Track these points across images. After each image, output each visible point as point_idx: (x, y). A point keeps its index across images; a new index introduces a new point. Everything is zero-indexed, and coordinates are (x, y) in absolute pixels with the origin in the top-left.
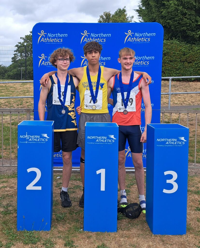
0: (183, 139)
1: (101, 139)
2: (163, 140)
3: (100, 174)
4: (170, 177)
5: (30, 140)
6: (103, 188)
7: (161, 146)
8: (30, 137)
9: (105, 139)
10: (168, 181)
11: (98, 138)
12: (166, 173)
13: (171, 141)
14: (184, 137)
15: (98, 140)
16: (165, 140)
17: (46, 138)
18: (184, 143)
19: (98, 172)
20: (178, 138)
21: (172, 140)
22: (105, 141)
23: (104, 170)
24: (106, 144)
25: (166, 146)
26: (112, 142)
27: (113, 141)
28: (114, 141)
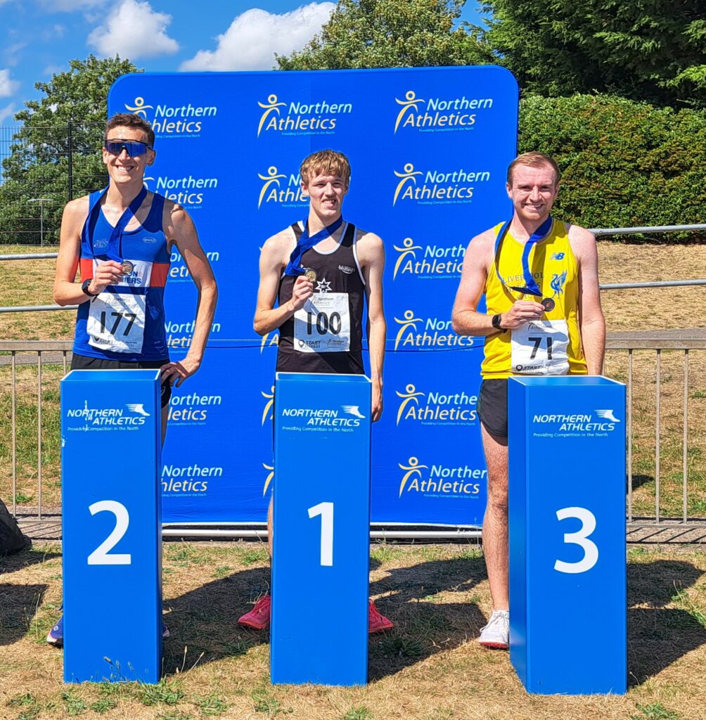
9: (333, 417)
22: (333, 422)
24: (336, 432)
27: (355, 422)
28: (358, 424)
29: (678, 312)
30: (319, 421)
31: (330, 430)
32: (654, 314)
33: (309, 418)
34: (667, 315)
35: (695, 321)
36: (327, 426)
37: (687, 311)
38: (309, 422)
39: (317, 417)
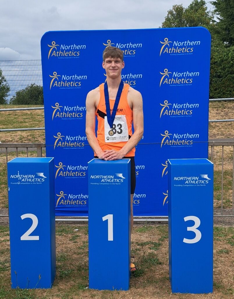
0: (206, 176)
1: (107, 179)
2: (181, 178)
3: (107, 220)
4: (192, 223)
6: (111, 238)
7: (180, 185)
9: (112, 179)
10: (189, 229)
11: (103, 177)
12: (186, 219)
13: (192, 180)
14: (207, 175)
15: (103, 179)
16: (184, 178)
17: (42, 177)
18: (208, 182)
19: (104, 219)
20: (201, 176)
21: (192, 178)
22: (112, 180)
23: (112, 215)
24: (113, 185)
25: (185, 185)
26: (120, 183)
27: (121, 180)
28: (123, 181)
30: (106, 180)
36: (109, 182)
38: (102, 181)
39: (105, 178)
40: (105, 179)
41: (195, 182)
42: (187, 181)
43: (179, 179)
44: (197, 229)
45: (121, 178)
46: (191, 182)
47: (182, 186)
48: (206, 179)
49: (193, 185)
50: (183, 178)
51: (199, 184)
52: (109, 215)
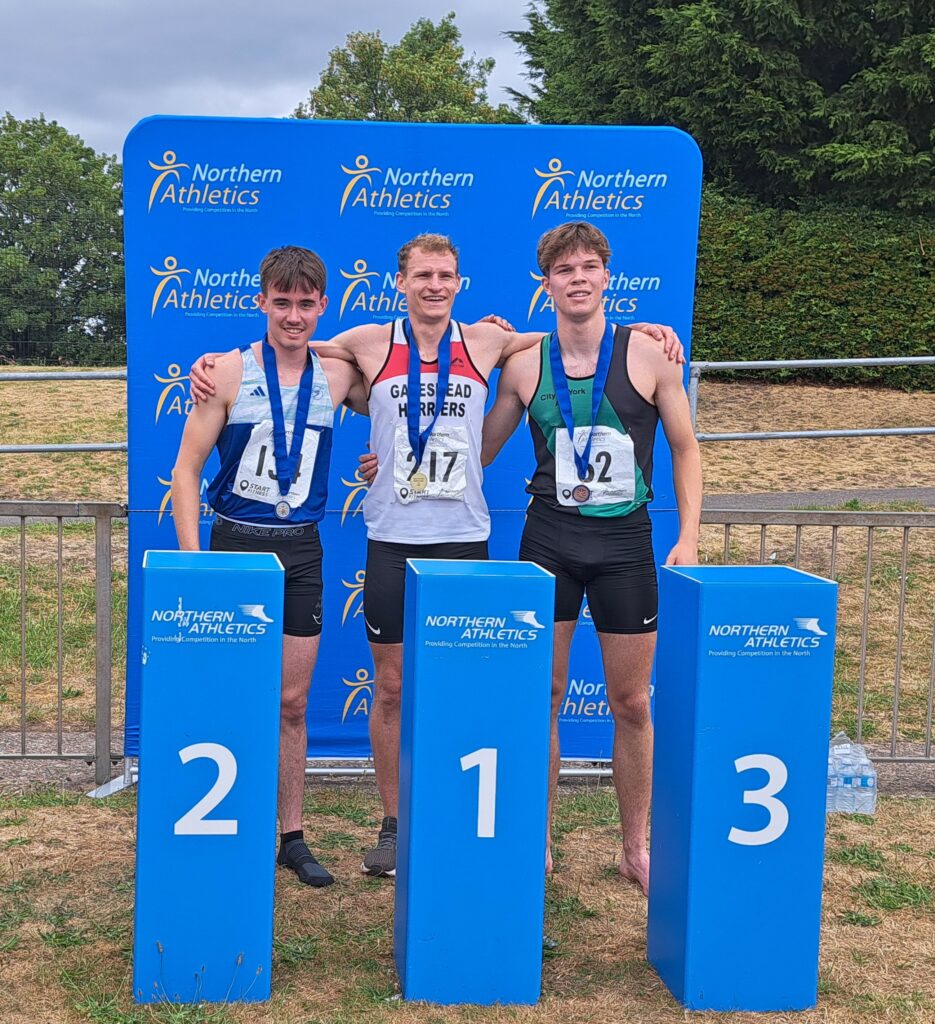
0: (812, 624)
1: (481, 628)
2: (733, 630)
3: (477, 767)
4: (759, 778)
5: (192, 630)
6: (486, 827)
7: (727, 653)
8: (196, 616)
9: (499, 628)
10: (750, 797)
11: (468, 621)
12: (743, 764)
13: (766, 636)
14: (817, 620)
15: (468, 630)
16: (742, 629)
17: (258, 621)
19: (467, 762)
20: (796, 622)
21: (768, 629)
22: (499, 634)
23: (493, 752)
24: (503, 648)
25: (744, 654)
26: (527, 641)
27: (530, 634)
28: (535, 636)
29: (786, 471)
30: (479, 633)
31: (495, 645)
32: (756, 473)
33: (464, 629)
34: (771, 474)
35: (804, 482)
36: (489, 640)
37: (794, 470)
38: (464, 635)
39: (475, 627)
40: (476, 630)
41: (778, 643)
42: (752, 639)
43: (725, 630)
44: (774, 796)
45: (530, 627)
46: (765, 642)
47: (734, 654)
48: (812, 632)
49: (769, 654)
50: (740, 628)
51: (789, 648)
52: (484, 750)
